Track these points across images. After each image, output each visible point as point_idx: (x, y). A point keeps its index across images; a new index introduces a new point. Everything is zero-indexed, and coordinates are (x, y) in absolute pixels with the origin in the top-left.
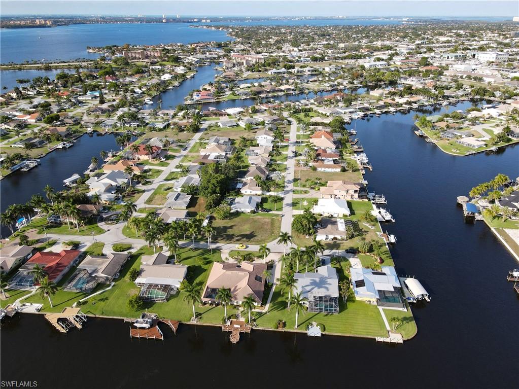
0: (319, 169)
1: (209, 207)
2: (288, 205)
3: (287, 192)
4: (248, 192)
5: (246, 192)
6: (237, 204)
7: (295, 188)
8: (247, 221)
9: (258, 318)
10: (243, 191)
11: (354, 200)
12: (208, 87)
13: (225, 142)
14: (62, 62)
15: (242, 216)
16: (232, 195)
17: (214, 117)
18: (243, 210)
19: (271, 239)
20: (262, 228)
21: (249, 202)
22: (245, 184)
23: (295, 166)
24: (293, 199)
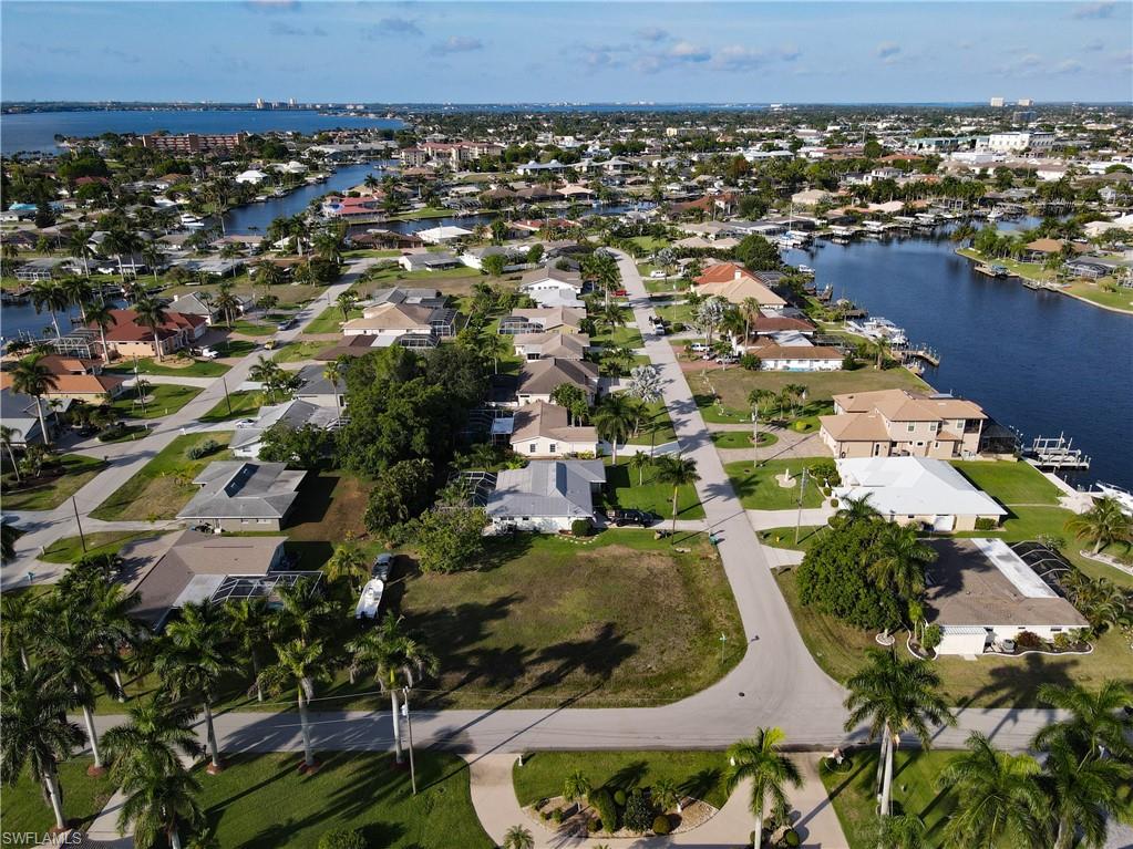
0: (769, 364)
1: (384, 518)
2: (716, 490)
3: (692, 443)
4: (543, 446)
5: (533, 448)
6: (507, 498)
7: (714, 428)
8: (565, 571)
10: (520, 446)
11: (967, 458)
12: (364, 191)
13: (423, 301)
15: (537, 549)
16: (482, 463)
17: (384, 249)
18: (537, 521)
19: (711, 663)
20: (645, 603)
21: (562, 484)
22: (523, 419)
23: (680, 359)
24: (728, 467)
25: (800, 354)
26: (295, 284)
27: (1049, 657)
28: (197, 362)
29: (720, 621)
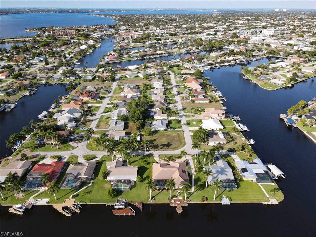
0: (196, 102)
1: (138, 129)
2: (184, 124)
3: (181, 117)
4: (159, 117)
5: (157, 118)
6: (154, 126)
7: (185, 114)
8: (163, 135)
9: (190, 196)
10: (155, 117)
12: (113, 53)
13: (134, 87)
14: (11, 38)
15: (159, 133)
16: (150, 120)
17: (122, 71)
18: (159, 129)
19: (181, 146)
21: (162, 124)
22: (155, 113)
23: (181, 100)
24: (187, 121)
25: (202, 100)
26: (106, 82)
27: (221, 145)
28: (97, 101)
29: (183, 141)
